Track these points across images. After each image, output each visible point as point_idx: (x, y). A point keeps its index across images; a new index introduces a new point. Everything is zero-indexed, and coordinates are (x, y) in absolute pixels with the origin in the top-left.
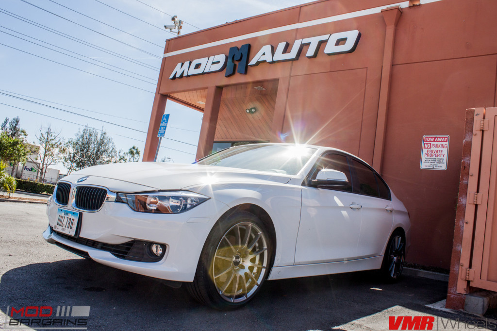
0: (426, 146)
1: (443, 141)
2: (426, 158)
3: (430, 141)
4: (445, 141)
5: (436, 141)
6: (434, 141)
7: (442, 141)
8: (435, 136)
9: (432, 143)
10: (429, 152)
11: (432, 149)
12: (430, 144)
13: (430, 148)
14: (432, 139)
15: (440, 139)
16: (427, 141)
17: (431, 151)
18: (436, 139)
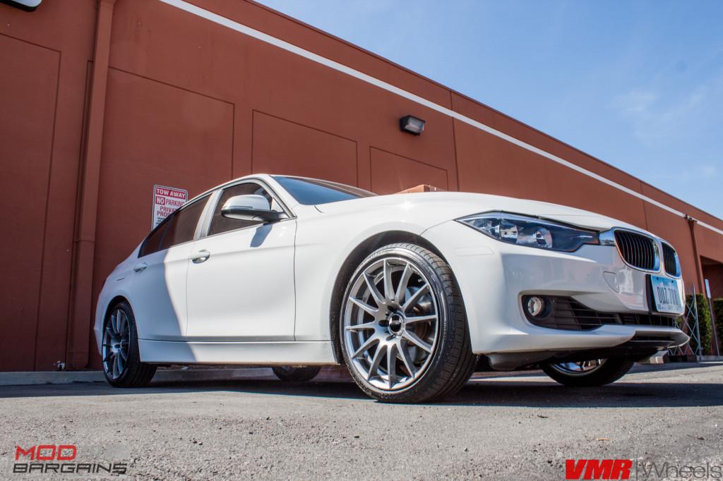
0: (159, 200)
1: (180, 198)
2: (159, 218)
3: (163, 195)
4: (182, 198)
5: (172, 196)
6: (169, 195)
7: (178, 197)
8: (170, 188)
9: (166, 198)
10: (162, 210)
11: (167, 206)
12: (164, 198)
13: (164, 204)
14: (166, 193)
15: (176, 194)
16: (159, 194)
17: (165, 209)
18: (172, 193)
